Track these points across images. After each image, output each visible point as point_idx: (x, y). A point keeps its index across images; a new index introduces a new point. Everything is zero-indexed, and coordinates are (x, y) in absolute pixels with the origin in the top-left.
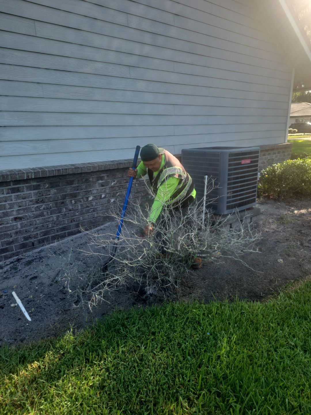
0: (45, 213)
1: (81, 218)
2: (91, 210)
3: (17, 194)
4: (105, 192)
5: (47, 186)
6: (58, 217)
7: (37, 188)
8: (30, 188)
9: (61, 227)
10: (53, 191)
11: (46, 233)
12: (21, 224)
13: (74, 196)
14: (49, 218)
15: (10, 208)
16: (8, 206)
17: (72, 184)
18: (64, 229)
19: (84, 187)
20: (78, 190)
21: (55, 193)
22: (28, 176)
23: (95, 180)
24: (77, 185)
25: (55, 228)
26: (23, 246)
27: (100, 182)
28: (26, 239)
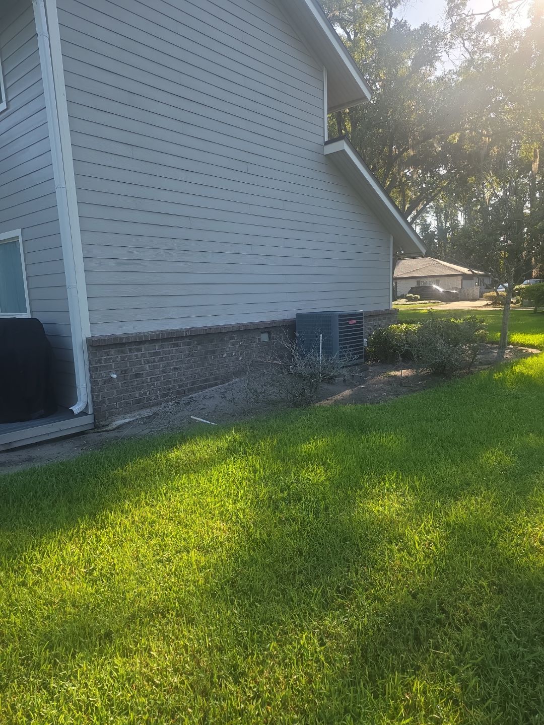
0: (193, 366)
1: (218, 372)
2: (225, 366)
3: (176, 348)
4: (235, 350)
5: (196, 342)
6: (202, 370)
7: (189, 344)
8: (185, 344)
9: (203, 379)
10: (199, 347)
11: (193, 384)
12: (178, 373)
13: (213, 352)
14: (196, 370)
15: (172, 360)
16: (170, 358)
17: (212, 342)
18: (205, 381)
19: (220, 345)
20: (216, 348)
21: (201, 350)
22: (186, 334)
23: (227, 339)
24: (215, 343)
25: (199, 379)
26: (178, 393)
27: (232, 341)
28: (181, 386)
